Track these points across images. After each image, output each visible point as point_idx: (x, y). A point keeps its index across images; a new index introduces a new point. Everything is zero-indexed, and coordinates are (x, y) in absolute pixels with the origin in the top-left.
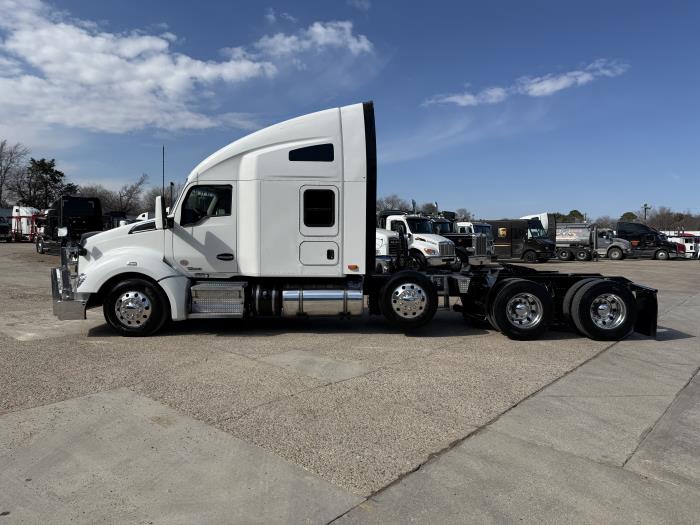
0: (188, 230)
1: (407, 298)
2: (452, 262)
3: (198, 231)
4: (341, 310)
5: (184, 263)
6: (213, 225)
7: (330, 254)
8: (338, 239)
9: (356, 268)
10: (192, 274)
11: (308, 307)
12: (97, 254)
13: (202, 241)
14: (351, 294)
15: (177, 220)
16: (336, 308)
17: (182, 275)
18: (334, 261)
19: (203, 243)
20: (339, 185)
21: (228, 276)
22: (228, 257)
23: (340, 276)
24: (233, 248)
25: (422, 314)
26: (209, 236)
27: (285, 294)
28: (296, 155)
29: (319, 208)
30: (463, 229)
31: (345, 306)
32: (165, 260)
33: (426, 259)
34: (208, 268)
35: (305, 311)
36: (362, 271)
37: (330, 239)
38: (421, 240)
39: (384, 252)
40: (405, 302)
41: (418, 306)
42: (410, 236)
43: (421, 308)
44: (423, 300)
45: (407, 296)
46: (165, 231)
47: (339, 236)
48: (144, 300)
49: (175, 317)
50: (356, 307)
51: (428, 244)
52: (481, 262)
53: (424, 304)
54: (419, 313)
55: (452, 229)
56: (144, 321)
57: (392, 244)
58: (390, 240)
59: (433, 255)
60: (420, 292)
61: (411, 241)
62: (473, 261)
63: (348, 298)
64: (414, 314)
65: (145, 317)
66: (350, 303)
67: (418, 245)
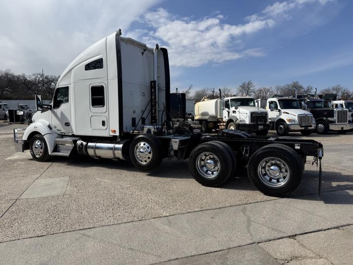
0: (55, 110)
2: (309, 128)
3: (58, 111)
4: (112, 156)
5: (55, 127)
6: (63, 107)
7: (104, 123)
8: (106, 114)
9: (114, 131)
10: (59, 132)
11: (99, 153)
13: (59, 115)
14: (117, 146)
15: (52, 106)
16: (108, 155)
17: (56, 133)
18: (105, 127)
19: (60, 117)
20: (106, 82)
21: (71, 134)
22: (67, 124)
23: (108, 136)
24: (69, 120)
25: (150, 162)
26: (62, 113)
27: (90, 144)
28: (88, 67)
29: (98, 96)
30: (337, 106)
31: (114, 154)
32: (50, 127)
33: (288, 125)
34: (63, 130)
35: (98, 155)
36: (117, 134)
37: (103, 114)
38: (286, 113)
39: (247, 121)
40: (140, 153)
41: (147, 156)
42: (279, 111)
43: (149, 158)
44: (150, 153)
45: (141, 150)
46: (50, 111)
47: (107, 112)
48: (40, 144)
49: (50, 153)
50: (119, 154)
51: (291, 116)
52: (342, 128)
53: (151, 156)
54: (148, 161)
55: (326, 106)
56: (41, 154)
57: (254, 116)
58: (252, 114)
59: (293, 123)
60: (148, 147)
61: (280, 114)
62: (332, 127)
63: (115, 149)
64: (146, 161)
65: (41, 152)
66: (116, 152)
67: (284, 117)
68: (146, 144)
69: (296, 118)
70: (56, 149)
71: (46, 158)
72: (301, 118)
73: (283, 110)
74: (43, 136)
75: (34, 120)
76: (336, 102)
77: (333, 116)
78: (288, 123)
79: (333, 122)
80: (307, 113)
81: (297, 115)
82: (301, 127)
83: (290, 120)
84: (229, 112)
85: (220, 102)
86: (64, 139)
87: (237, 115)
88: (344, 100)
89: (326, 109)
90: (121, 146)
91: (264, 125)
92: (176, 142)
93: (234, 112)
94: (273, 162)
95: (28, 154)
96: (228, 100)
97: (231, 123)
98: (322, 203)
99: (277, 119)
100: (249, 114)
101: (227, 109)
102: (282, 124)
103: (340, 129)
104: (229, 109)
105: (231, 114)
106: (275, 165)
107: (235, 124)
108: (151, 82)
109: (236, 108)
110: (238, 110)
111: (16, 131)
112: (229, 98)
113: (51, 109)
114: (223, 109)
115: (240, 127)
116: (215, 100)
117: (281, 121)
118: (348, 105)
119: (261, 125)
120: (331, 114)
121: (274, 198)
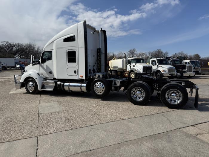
0: (42, 64)
2: (173, 75)
3: (44, 65)
4: (80, 90)
5: (42, 74)
6: (48, 63)
7: (75, 72)
8: (77, 67)
9: (82, 76)
10: (44, 77)
11: (71, 88)
13: (45, 67)
14: (83, 85)
15: (40, 62)
16: (78, 89)
17: (42, 78)
18: (76, 74)
19: (45, 68)
20: (77, 49)
21: (52, 78)
22: (51, 73)
23: (78, 79)
24: (52, 70)
25: (103, 93)
26: (47, 66)
27: (65, 84)
28: (66, 40)
29: (72, 57)
30: (186, 63)
31: (81, 89)
32: (38, 74)
33: (162, 74)
34: (47, 76)
35: (71, 90)
36: (84, 78)
37: (75, 67)
38: (161, 67)
39: (142, 71)
40: (98, 88)
41: (102, 90)
42: (157, 65)
43: (103, 91)
44: (103, 88)
45: (98, 87)
46: (38, 65)
47: (78, 66)
48: (33, 84)
49: (39, 89)
50: (84, 89)
51: (164, 68)
52: (190, 75)
53: (104, 90)
54: (102, 92)
55: (181, 63)
56: (33, 90)
57: (145, 68)
58: (144, 67)
59: (165, 72)
60: (102, 85)
61: (158, 68)
62: (185, 75)
63: (82, 86)
64: (101, 93)
65: (33, 89)
66: (82, 88)
67: (160, 69)
68: (101, 83)
69: (167, 70)
70: (43, 87)
71: (36, 92)
72: (169, 69)
73: (159, 65)
74: (35, 79)
75: (26, 70)
76: (185, 61)
77: (185, 69)
78: (162, 72)
79: (185, 72)
80: (172, 67)
81: (167, 68)
82: (169, 74)
83: (163, 71)
84: (130, 66)
85: (125, 60)
86: (48, 81)
87: (136, 68)
88: (190, 60)
89: (180, 65)
90: (85, 85)
91: (151, 73)
92: (118, 82)
93: (134, 66)
94: (173, 91)
95: (24, 90)
96: (130, 60)
97: (132, 72)
98: (198, 111)
99: (156, 70)
100: (142, 68)
101: (129, 64)
102: (159, 73)
103: (189, 76)
104: (131, 64)
105: (132, 67)
106: (174, 93)
107: (135, 73)
108: (98, 49)
109: (136, 64)
110: (136, 65)
111: (16, 76)
112: (131, 58)
113: (39, 63)
114: (127, 65)
115: (137, 74)
116: (122, 59)
117: (159, 71)
118: (192, 63)
119: (149, 73)
120: (184, 67)
121: (174, 110)
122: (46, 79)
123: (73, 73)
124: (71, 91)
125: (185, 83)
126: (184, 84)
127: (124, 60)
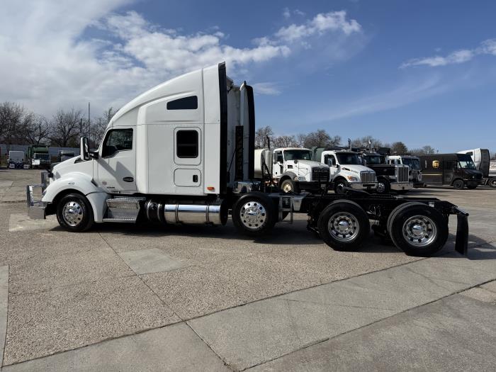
0: (106, 160)
1: (252, 212)
2: (372, 187)
3: (112, 161)
4: (205, 220)
5: (105, 183)
6: (121, 156)
7: (195, 179)
8: (200, 167)
9: (212, 189)
10: (110, 191)
11: (182, 217)
12: (58, 176)
13: (114, 168)
14: (212, 208)
15: (100, 154)
16: (201, 219)
17: (104, 192)
18: (197, 184)
20: (201, 127)
21: (131, 193)
22: (129, 179)
23: (202, 194)
24: (133, 173)
25: (263, 226)
26: (119, 165)
27: (167, 206)
28: (172, 105)
29: (187, 144)
30: (393, 161)
31: (207, 217)
32: (93, 182)
33: (349, 185)
34: (119, 187)
35: (180, 219)
36: (217, 191)
37: (194, 167)
38: (347, 169)
39: (308, 179)
40: (250, 216)
41: (259, 219)
42: (338, 166)
43: (262, 221)
44: (263, 215)
46: (94, 161)
47: (202, 165)
48: (78, 208)
49: (96, 219)
50: (215, 219)
51: (352, 172)
52: (403, 188)
53: (264, 218)
54: (260, 225)
55: (383, 161)
56: (78, 222)
57: (316, 172)
58: (314, 169)
59: (355, 181)
60: (261, 208)
61: (339, 170)
62: (394, 187)
63: (208, 212)
64: (257, 225)
65: (79, 219)
66: (211, 215)
67: (343, 173)
68: (258, 204)
69: (358, 176)
70: (107, 213)
71: (87, 225)
72: (363, 174)
73: (342, 166)
74: (85, 196)
75: (57, 173)
76: (391, 157)
77: (394, 174)
78: (349, 181)
79: (394, 181)
80: (369, 169)
81: (359, 172)
82: (364, 186)
83: (351, 178)
84: (282, 167)
85: (269, 153)
86: (117, 199)
87: (295, 170)
88: (399, 155)
89: (382, 165)
90: (218, 208)
91: (327, 183)
93: (290, 167)
94: (415, 221)
95: (53, 220)
96: (281, 152)
97: (286, 181)
99: (336, 176)
100: (310, 170)
101: (279, 163)
102: (342, 183)
103: (401, 189)
104: (282, 162)
105: (286, 169)
106: (417, 223)
107: (292, 182)
108: (237, 127)
109: (296, 163)
111: (31, 188)
112: (283, 149)
113: (96, 156)
114: (275, 163)
115: (299, 186)
116: (262, 150)
117: (341, 179)
118: (406, 161)
119: (323, 183)
120: (391, 170)
122: (113, 196)
123: (191, 182)
124: (181, 222)
125: (435, 204)
126: (433, 206)
127: (267, 152)
